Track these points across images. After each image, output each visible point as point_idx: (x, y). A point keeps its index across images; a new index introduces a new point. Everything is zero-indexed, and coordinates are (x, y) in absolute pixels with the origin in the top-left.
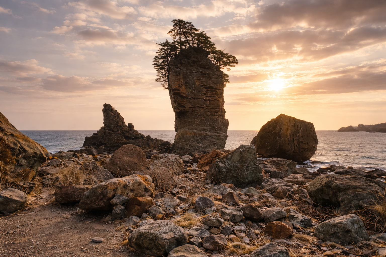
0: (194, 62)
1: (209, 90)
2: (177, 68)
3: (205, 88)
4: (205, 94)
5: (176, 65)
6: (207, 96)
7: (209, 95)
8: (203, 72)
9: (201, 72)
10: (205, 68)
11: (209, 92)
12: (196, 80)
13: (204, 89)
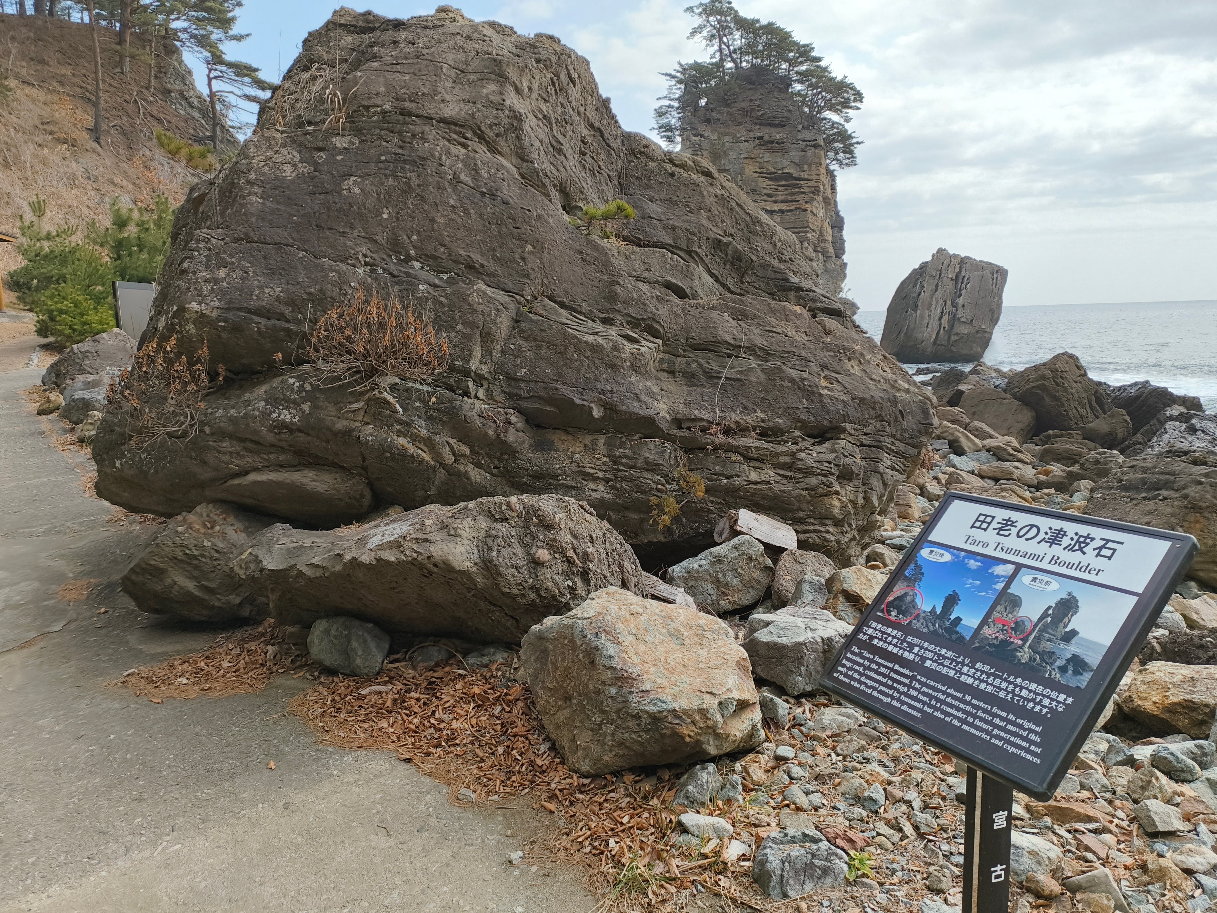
0: (745, 112)
1: (783, 183)
2: (695, 136)
3: (770, 179)
4: (769, 195)
5: (693, 129)
6: (776, 202)
7: (780, 198)
8: (766, 138)
9: (760, 138)
10: (772, 125)
11: (780, 188)
12: (745, 161)
13: (769, 183)
